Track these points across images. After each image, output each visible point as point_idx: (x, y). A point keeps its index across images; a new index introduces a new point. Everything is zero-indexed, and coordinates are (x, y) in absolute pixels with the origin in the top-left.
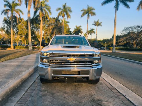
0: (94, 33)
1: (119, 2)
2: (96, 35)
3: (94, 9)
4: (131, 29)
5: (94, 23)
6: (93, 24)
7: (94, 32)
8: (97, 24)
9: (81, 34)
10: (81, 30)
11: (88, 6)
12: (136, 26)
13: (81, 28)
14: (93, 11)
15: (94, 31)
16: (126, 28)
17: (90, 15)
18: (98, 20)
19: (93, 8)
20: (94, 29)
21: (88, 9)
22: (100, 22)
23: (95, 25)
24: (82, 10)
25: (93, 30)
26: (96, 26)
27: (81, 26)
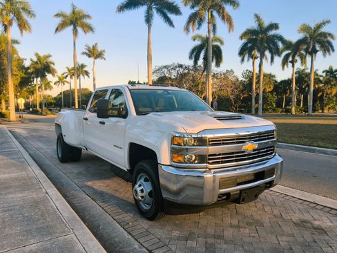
0: (87, 75)
1: (154, 11)
2: (94, 80)
3: (88, 17)
4: (166, 70)
5: (87, 52)
6: (84, 53)
7: (87, 73)
8: (94, 53)
9: (53, 75)
10: (52, 65)
11: (74, 7)
12: (176, 64)
13: (50, 59)
14: (87, 21)
15: (85, 69)
16: (157, 68)
17: (79, 29)
18: (96, 44)
19: (86, 13)
20: (85, 64)
21: (74, 12)
22: (100, 49)
23: (89, 56)
24: (57, 15)
25: (83, 66)
26: (92, 59)
27: (50, 56)
